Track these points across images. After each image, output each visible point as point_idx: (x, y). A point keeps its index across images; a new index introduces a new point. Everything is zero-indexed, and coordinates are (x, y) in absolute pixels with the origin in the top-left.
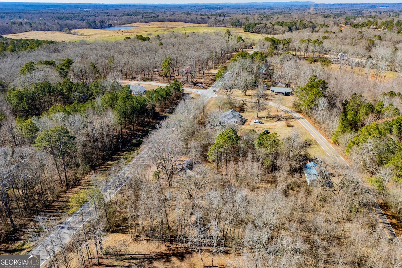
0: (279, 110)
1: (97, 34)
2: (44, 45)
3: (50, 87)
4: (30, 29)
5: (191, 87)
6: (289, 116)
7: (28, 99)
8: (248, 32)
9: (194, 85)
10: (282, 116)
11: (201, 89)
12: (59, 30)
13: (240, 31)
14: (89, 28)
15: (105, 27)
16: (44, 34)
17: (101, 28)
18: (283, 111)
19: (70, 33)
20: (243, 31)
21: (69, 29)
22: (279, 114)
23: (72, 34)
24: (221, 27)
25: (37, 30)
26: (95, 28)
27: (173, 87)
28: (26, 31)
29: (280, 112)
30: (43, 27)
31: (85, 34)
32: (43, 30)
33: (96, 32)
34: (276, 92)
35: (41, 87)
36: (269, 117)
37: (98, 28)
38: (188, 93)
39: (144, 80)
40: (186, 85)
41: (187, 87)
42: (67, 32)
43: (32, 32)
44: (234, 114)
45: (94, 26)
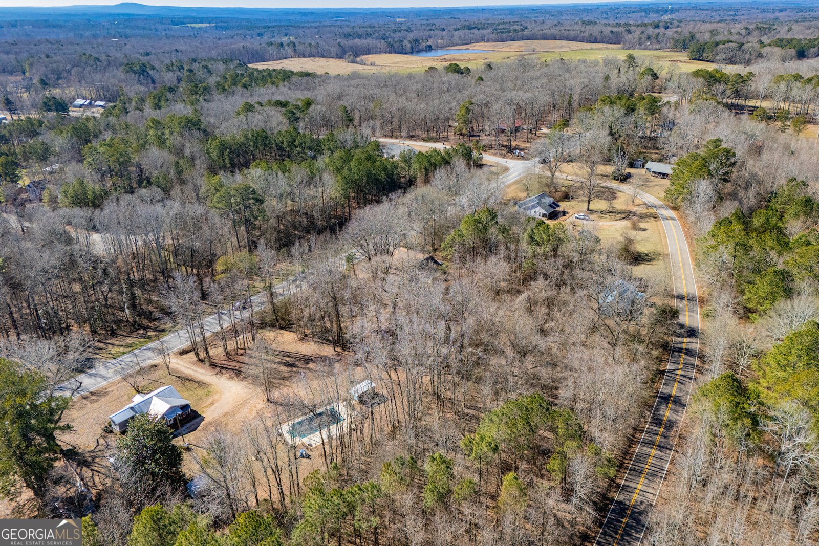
0: (636, 202)
1: (397, 63)
2: (294, 79)
3: (266, 137)
4: (293, 54)
5: (501, 155)
6: (651, 214)
7: (231, 152)
8: (699, 60)
9: (508, 152)
10: (638, 213)
11: (518, 159)
12: (339, 56)
13: (680, 59)
14: (390, 52)
15: (419, 51)
16: (311, 62)
17: (412, 52)
18: (645, 204)
19: (353, 62)
20: (686, 58)
21: (355, 54)
22: (634, 209)
23: (356, 63)
24: (650, 50)
25: (304, 57)
26: (401, 53)
27: (461, 151)
28: (286, 58)
29: (639, 205)
30: (314, 51)
31: (376, 64)
32: (314, 57)
33: (398, 60)
34: (655, 173)
35: (253, 136)
36: (611, 212)
37: (406, 53)
38: (490, 164)
39: (425, 140)
40: (492, 151)
41: (494, 154)
42: (350, 60)
43: (296, 59)
44: (543, 200)
45: (400, 50)
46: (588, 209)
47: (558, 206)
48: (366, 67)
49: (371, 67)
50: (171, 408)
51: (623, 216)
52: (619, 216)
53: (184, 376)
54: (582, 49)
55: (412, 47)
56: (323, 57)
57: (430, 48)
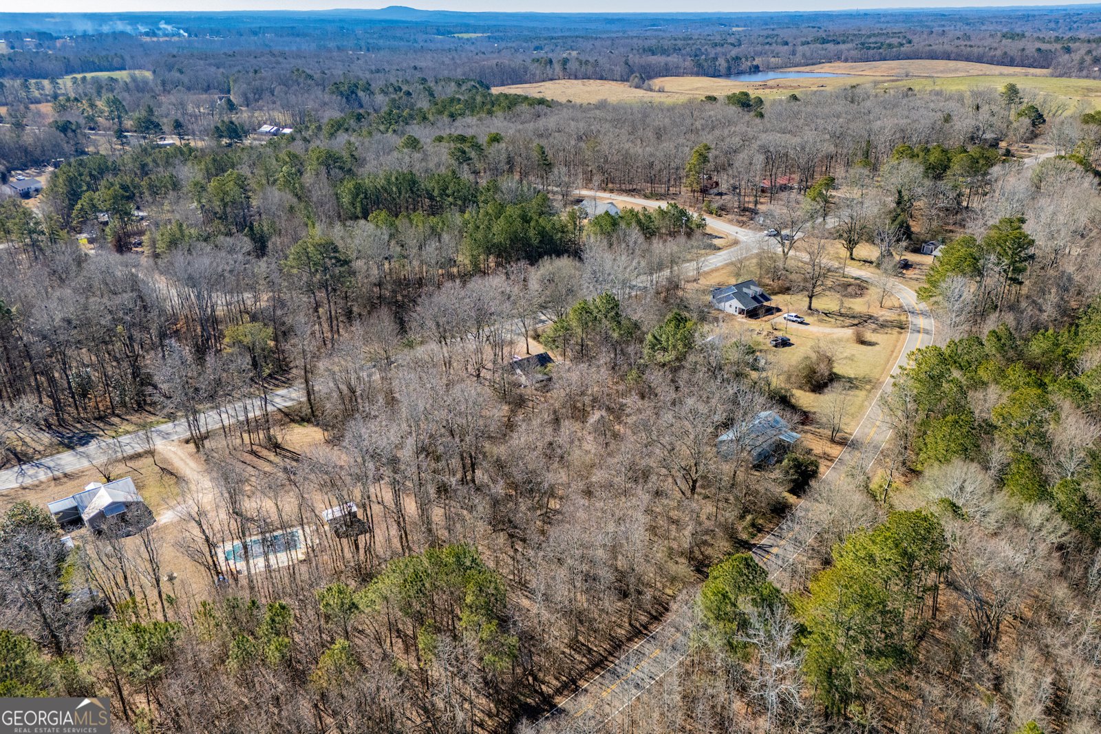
0: (887, 303)
4: (561, 74)
5: (739, 222)
6: (901, 322)
9: (751, 219)
10: (881, 319)
12: (624, 79)
14: (697, 74)
15: (740, 73)
17: (728, 75)
18: (901, 307)
19: (637, 87)
21: (643, 75)
22: (879, 313)
23: (641, 87)
25: (576, 78)
26: (714, 76)
28: (551, 80)
29: (891, 308)
30: (590, 69)
31: (666, 89)
33: (699, 85)
36: (841, 315)
37: (719, 76)
38: (716, 234)
39: (646, 197)
40: (729, 217)
41: (730, 221)
42: (634, 84)
43: (563, 81)
44: (745, 290)
45: (711, 71)
46: (810, 308)
47: (767, 300)
48: (650, 94)
49: (660, 94)
50: (113, 503)
51: (856, 322)
52: (848, 321)
53: (169, 468)
54: (985, 75)
55: (729, 68)
56: (601, 79)
57: (756, 70)
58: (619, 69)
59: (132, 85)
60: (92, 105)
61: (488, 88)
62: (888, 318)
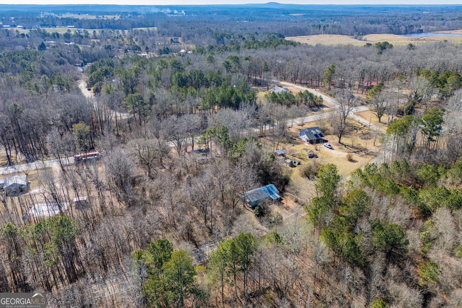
6: (378, 153)
25: (329, 34)
32: (335, 34)
36: (352, 147)
44: (312, 131)
45: (397, 32)
46: (340, 142)
47: (322, 136)
48: (358, 41)
51: (357, 151)
52: (353, 150)
55: (406, 31)
56: (341, 34)
57: (421, 31)
58: (351, 30)
59: (147, 33)
60: (123, 40)
61: (284, 37)
62: (373, 151)
